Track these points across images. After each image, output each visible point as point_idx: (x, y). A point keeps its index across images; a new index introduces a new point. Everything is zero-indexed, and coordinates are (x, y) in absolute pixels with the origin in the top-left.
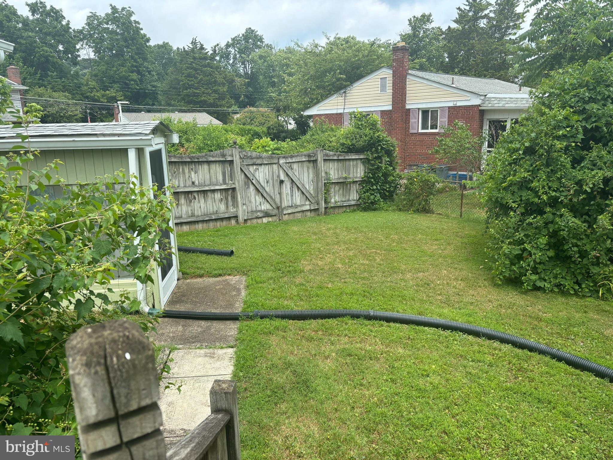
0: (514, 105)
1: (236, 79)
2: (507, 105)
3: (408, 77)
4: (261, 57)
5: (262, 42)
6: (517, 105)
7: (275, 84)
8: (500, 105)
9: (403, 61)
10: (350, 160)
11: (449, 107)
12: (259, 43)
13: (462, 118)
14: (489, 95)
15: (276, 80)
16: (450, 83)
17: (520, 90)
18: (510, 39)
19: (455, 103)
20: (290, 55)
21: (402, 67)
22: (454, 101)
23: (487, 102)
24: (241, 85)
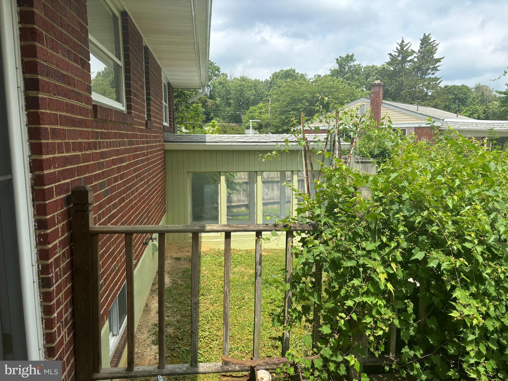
0: (467, 127)
1: (208, 100)
2: (461, 127)
3: (383, 105)
4: (220, 83)
5: (219, 72)
6: (469, 127)
7: (231, 104)
8: (456, 127)
9: (379, 93)
10: (368, 162)
11: (415, 128)
12: (217, 72)
13: (425, 135)
14: (445, 120)
15: (232, 102)
16: (415, 111)
17: (457, 116)
18: (430, 78)
19: (420, 125)
20: (244, 83)
21: (379, 98)
22: (419, 123)
23: (445, 125)
24: (212, 105)
